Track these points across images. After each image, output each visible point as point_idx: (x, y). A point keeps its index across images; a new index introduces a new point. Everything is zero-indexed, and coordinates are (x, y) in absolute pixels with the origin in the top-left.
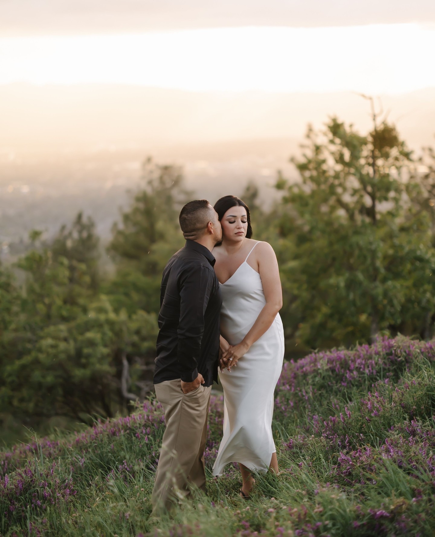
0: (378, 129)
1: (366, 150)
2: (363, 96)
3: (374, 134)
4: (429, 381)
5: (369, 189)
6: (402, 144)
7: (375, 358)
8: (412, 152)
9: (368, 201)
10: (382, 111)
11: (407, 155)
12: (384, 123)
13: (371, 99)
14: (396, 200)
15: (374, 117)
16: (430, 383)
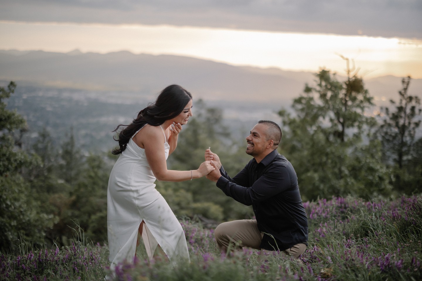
0: (351, 80)
1: (342, 94)
2: (342, 57)
3: (348, 83)
4: (365, 218)
5: (341, 120)
6: (366, 92)
7: (330, 208)
8: (372, 98)
9: (340, 128)
10: (354, 68)
11: (369, 100)
12: (354, 76)
13: (347, 59)
14: (359, 127)
15: (349, 72)
16: (365, 219)
